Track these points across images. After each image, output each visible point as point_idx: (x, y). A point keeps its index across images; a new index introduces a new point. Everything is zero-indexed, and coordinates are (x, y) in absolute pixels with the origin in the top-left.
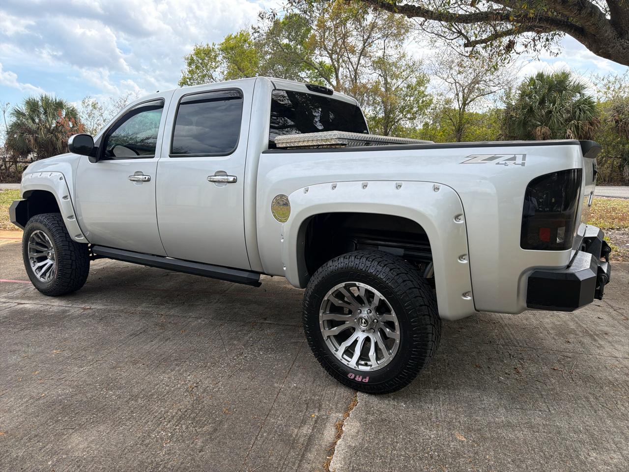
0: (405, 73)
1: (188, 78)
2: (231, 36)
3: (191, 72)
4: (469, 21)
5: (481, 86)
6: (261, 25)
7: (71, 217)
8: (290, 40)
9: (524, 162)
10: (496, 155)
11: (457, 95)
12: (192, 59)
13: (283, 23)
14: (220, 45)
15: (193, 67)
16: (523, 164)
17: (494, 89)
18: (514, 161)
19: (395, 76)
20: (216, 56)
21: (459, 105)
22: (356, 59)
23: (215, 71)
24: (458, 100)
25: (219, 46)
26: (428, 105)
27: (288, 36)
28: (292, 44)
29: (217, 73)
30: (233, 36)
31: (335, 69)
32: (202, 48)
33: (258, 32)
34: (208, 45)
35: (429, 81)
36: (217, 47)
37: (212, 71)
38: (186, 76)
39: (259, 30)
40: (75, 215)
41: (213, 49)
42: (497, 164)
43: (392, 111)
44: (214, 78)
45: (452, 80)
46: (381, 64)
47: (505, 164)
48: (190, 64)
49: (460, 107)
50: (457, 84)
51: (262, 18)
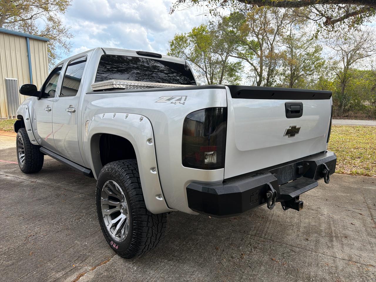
0: (306, 45)
1: (170, 54)
2: (195, 28)
3: (172, 50)
4: (299, 6)
5: (361, 51)
6: (214, 20)
7: (30, 130)
8: (234, 28)
9: (184, 101)
10: (173, 96)
11: (343, 58)
12: (173, 43)
13: (229, 18)
14: (189, 33)
15: (173, 47)
16: (184, 104)
17: (369, 53)
18: (180, 101)
19: (298, 48)
20: (186, 40)
21: (344, 65)
22: (273, 37)
23: (186, 49)
24: (344, 62)
25: (188, 35)
26: (320, 65)
27: (233, 25)
28: (235, 30)
29: (187, 50)
30: (197, 28)
31: (260, 44)
32: (178, 36)
33: (212, 24)
34: (182, 34)
35: (321, 49)
36: (186, 35)
37: (184, 49)
38: (170, 52)
39: (213, 23)
40: (32, 129)
41: (185, 36)
42: (171, 103)
43: (297, 70)
44: (185, 53)
45: (339, 48)
46: (289, 40)
47: (175, 103)
48: (171, 45)
49: (345, 66)
50: (343, 51)
51: (216, 16)
